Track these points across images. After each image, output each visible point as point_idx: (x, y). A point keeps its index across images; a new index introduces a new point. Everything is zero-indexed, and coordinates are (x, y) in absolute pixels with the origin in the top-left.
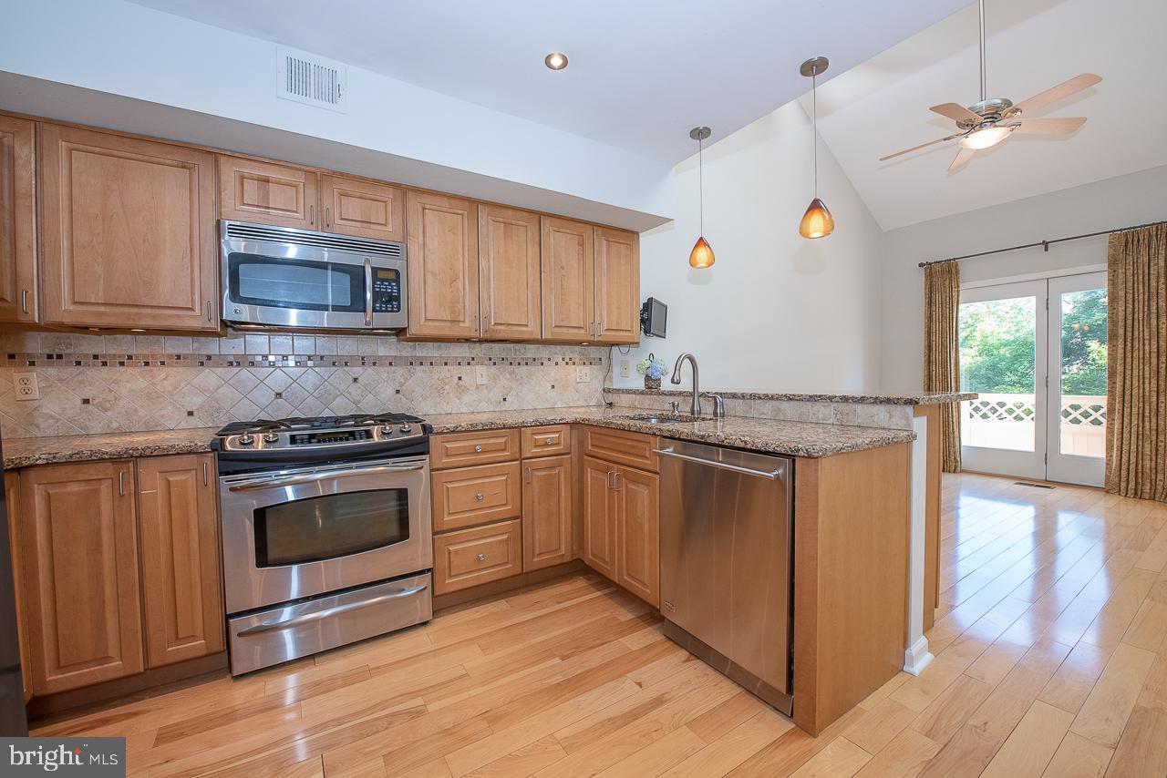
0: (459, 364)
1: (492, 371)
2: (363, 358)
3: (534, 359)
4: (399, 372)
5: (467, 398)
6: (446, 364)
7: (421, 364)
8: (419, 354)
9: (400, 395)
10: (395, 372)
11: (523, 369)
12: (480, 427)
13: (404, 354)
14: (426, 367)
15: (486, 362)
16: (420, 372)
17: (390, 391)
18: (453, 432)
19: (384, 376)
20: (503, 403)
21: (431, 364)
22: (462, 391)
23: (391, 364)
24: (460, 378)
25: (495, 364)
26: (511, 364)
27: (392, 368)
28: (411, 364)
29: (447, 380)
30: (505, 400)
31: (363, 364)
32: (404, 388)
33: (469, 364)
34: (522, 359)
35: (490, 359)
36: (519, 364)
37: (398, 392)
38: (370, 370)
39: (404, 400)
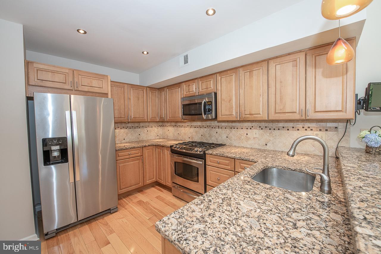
0: (247, 129)
1: (261, 132)
2: (219, 126)
3: (283, 127)
4: (228, 130)
5: (250, 142)
6: (242, 128)
7: (234, 128)
8: (234, 125)
9: (228, 138)
10: (226, 131)
11: (277, 132)
12: (219, 155)
13: (229, 125)
14: (236, 129)
15: (258, 128)
16: (234, 131)
17: (225, 137)
18: (211, 154)
19: (224, 132)
20: (265, 146)
21: (237, 128)
22: (248, 139)
23: (225, 128)
24: (247, 134)
25: (262, 129)
26: (270, 129)
27: (226, 129)
28: (231, 128)
29: (242, 135)
30: (266, 145)
31: (219, 128)
32: (229, 136)
33: (251, 129)
34: (276, 127)
35: (260, 127)
36: (274, 129)
37: (227, 137)
38: (220, 130)
39: (229, 140)
